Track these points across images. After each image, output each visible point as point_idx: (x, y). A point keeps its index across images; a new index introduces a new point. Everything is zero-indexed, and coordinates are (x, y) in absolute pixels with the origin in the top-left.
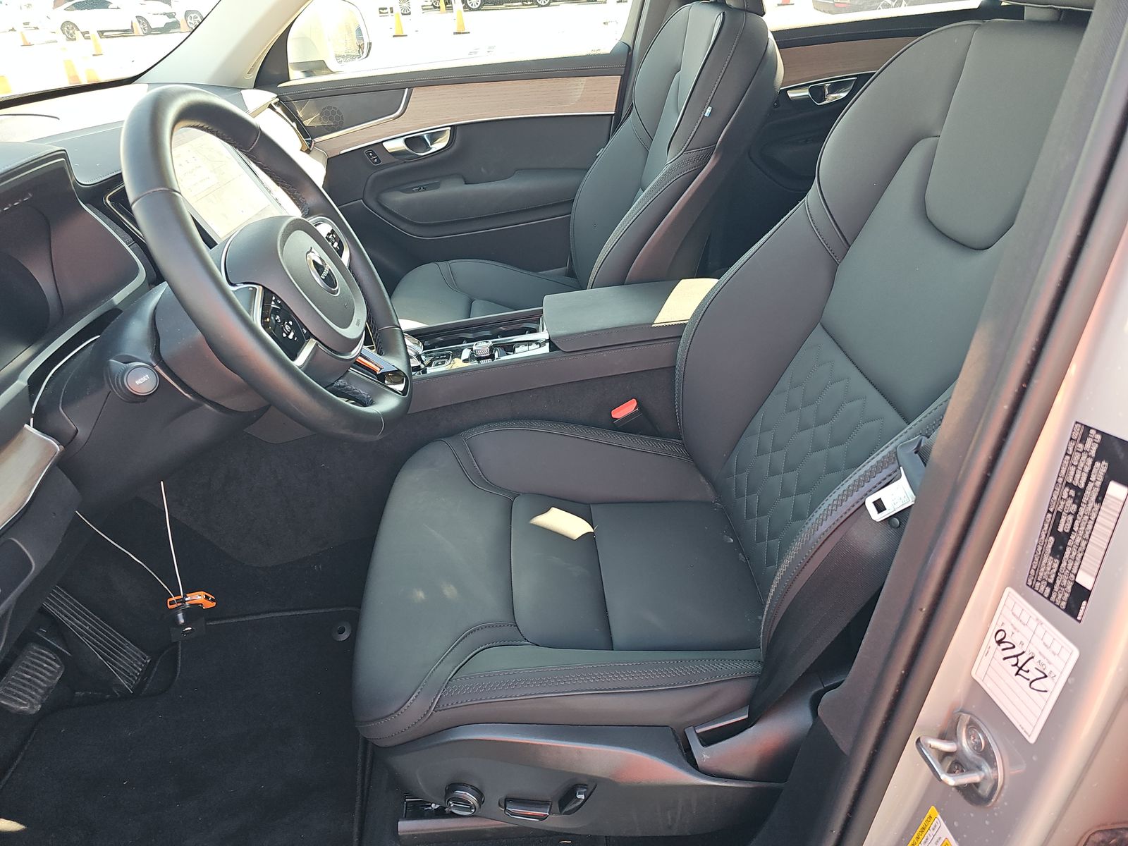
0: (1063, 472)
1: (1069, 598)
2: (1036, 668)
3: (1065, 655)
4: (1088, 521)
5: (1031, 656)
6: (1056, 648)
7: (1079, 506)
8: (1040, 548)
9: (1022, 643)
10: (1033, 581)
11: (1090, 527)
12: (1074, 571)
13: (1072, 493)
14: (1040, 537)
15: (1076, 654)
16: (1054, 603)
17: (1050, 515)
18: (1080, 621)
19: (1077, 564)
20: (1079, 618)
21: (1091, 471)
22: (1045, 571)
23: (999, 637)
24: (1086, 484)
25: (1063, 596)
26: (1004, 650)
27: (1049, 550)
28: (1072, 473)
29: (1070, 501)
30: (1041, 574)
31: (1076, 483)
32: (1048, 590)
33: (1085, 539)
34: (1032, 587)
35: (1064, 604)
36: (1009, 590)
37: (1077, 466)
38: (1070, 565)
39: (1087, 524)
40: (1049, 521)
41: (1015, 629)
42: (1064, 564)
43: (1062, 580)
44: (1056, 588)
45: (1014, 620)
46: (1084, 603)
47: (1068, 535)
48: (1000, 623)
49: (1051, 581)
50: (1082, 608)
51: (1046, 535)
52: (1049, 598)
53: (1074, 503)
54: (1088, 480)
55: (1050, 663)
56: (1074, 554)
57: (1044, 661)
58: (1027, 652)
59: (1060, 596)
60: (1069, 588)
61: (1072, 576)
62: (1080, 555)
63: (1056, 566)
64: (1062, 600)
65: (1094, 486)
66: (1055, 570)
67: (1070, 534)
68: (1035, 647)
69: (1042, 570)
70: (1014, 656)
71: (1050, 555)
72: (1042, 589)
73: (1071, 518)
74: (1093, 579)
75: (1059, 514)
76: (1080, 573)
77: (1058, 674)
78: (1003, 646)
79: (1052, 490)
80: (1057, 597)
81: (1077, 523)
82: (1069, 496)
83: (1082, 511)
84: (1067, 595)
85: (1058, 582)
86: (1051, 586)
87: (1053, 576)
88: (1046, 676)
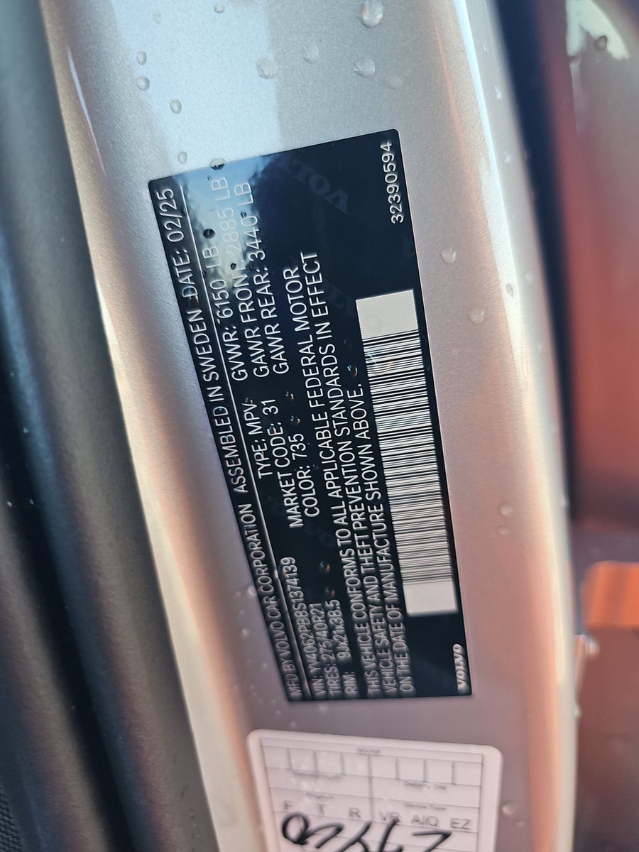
0: (208, 364)
1: (412, 666)
2: (416, 835)
3: (469, 775)
4: (356, 451)
5: (389, 821)
6: (440, 774)
7: (309, 430)
8: (272, 604)
9: (354, 814)
10: (300, 684)
11: (368, 464)
12: (392, 596)
13: (270, 407)
14: (255, 578)
15: (493, 757)
16: (383, 695)
17: (245, 509)
18: (469, 693)
19: (388, 576)
20: (462, 686)
21: (282, 306)
22: (317, 643)
23: (294, 830)
24: (292, 355)
25: (396, 665)
26: (319, 846)
27: (296, 594)
28: (235, 351)
29: (276, 433)
30: (312, 658)
31: (264, 371)
32: (350, 681)
33: (375, 503)
34: (308, 698)
35: (407, 684)
36: (254, 739)
37: (235, 319)
38: (372, 590)
39: (358, 460)
40: (251, 524)
41: (319, 797)
42: (356, 599)
43: (372, 635)
44: (368, 663)
45: (306, 785)
46: (457, 649)
47: (322, 526)
48: (278, 807)
49: (345, 655)
50: (459, 660)
51: (267, 561)
52: (363, 694)
53: (289, 432)
54: (291, 340)
55: (442, 809)
56: (366, 557)
57: (421, 814)
58: (378, 819)
59: (388, 674)
60: (400, 643)
61: (393, 610)
62: (384, 551)
63: (336, 617)
64: (397, 678)
65: (317, 344)
66: (340, 629)
67: (327, 516)
68: (391, 800)
69: (309, 646)
70: (352, 843)
71: (307, 602)
72: (334, 686)
73: (304, 475)
74: (449, 585)
75: (270, 489)
76: (408, 589)
77: (473, 817)
78: (313, 841)
79: (211, 435)
80: (381, 678)
81: (330, 479)
82: (266, 421)
83: (323, 438)
84: (403, 663)
85: (366, 648)
86: (354, 666)
87: (344, 644)
88: (446, 836)
